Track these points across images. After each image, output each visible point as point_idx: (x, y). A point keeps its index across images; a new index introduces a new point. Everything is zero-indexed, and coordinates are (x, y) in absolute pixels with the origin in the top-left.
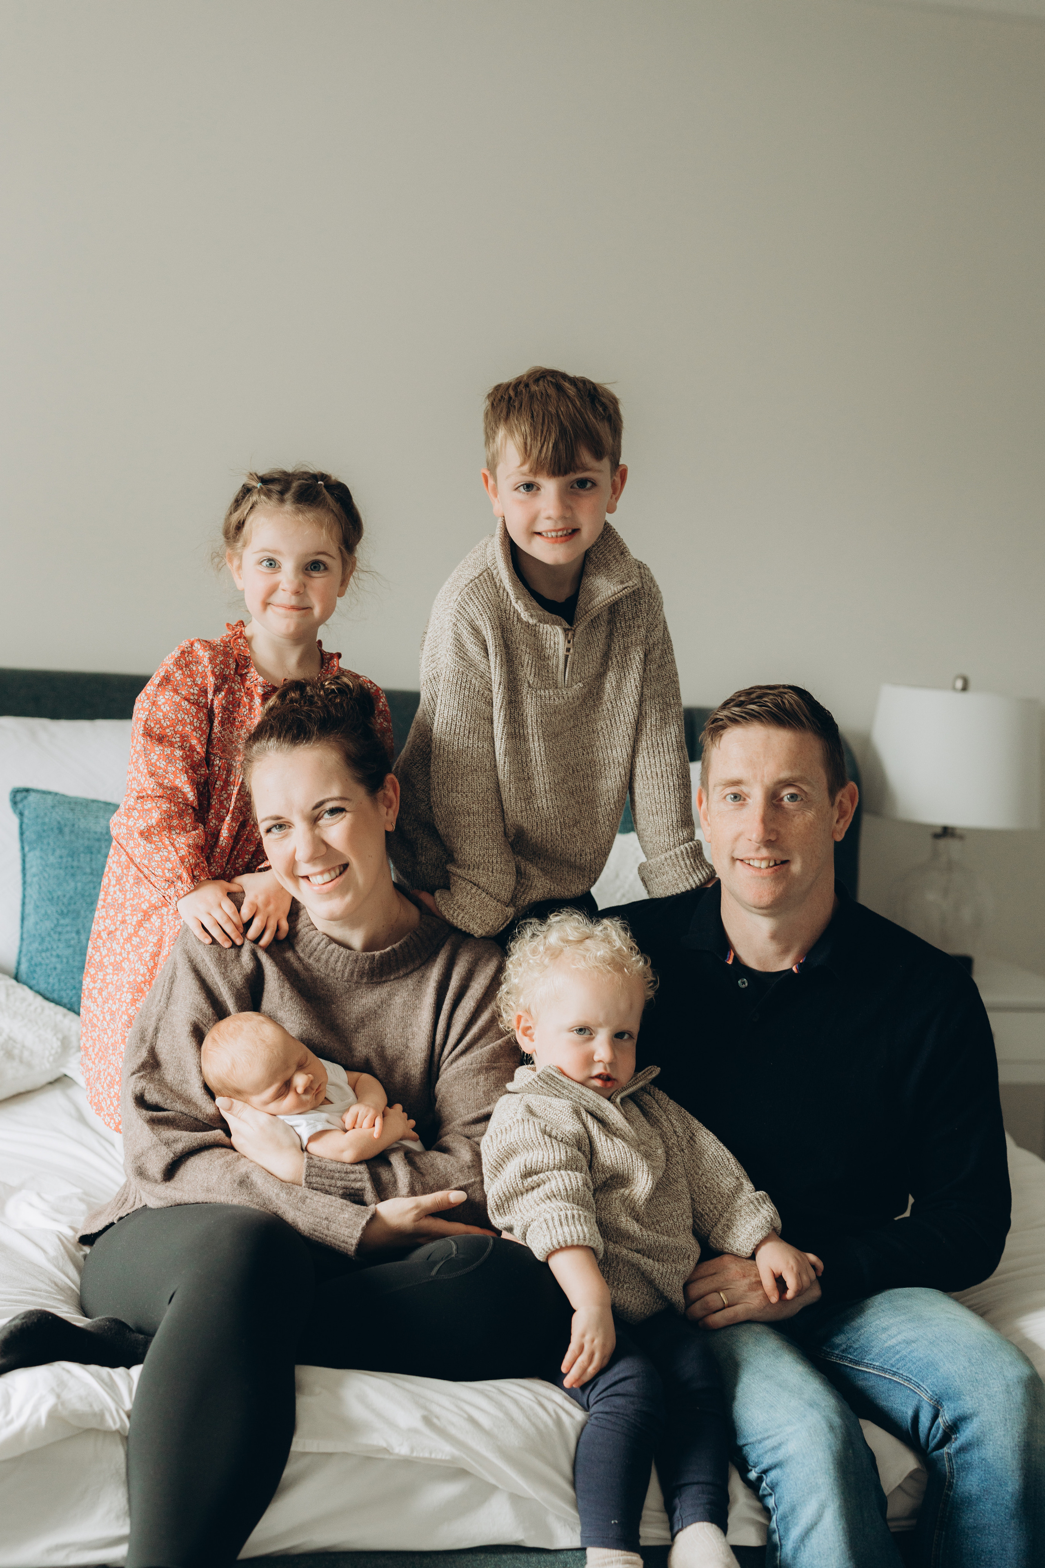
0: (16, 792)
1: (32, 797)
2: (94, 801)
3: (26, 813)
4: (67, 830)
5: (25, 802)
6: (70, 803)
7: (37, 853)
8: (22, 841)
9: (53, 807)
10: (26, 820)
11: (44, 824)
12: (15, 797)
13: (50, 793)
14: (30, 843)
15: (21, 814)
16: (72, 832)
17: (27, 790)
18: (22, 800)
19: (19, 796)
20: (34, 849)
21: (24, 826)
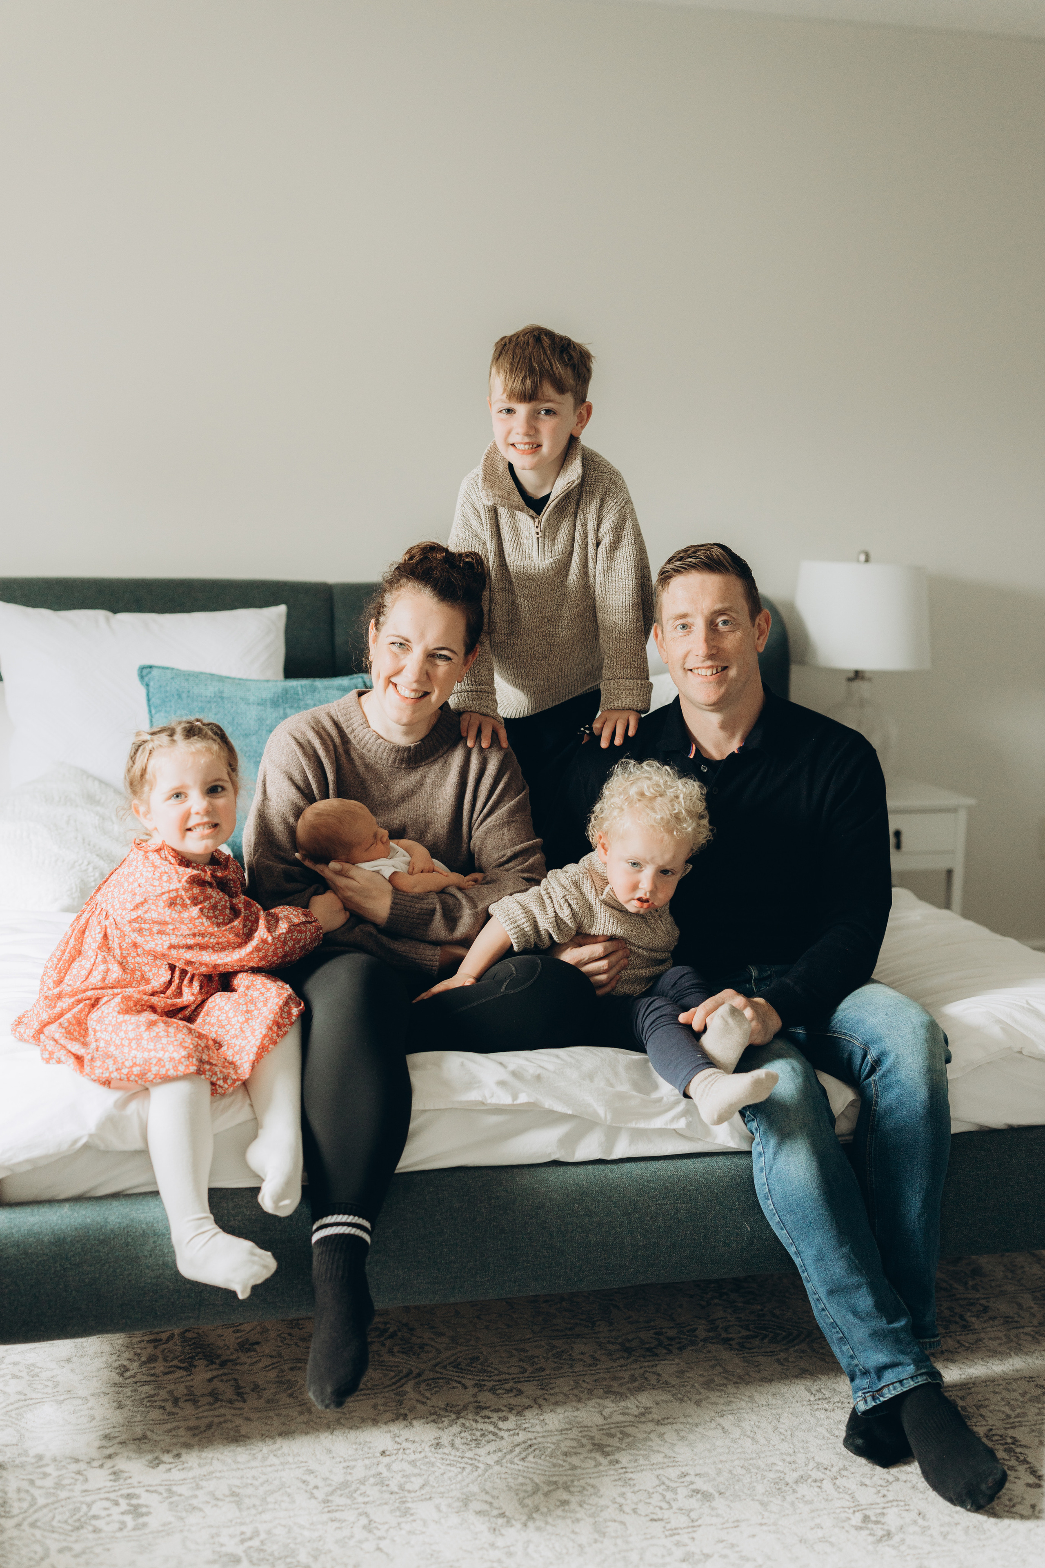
0: (142, 668)
1: (155, 672)
2: (201, 673)
3: (151, 684)
4: (184, 695)
5: (150, 676)
6: (184, 675)
7: (162, 714)
8: (149, 706)
9: (172, 678)
10: (151, 690)
11: (166, 692)
12: (141, 672)
13: (167, 668)
14: (156, 707)
15: (147, 685)
16: (188, 697)
17: (151, 667)
18: (147, 675)
19: (145, 672)
20: (160, 711)
21: (150, 695)
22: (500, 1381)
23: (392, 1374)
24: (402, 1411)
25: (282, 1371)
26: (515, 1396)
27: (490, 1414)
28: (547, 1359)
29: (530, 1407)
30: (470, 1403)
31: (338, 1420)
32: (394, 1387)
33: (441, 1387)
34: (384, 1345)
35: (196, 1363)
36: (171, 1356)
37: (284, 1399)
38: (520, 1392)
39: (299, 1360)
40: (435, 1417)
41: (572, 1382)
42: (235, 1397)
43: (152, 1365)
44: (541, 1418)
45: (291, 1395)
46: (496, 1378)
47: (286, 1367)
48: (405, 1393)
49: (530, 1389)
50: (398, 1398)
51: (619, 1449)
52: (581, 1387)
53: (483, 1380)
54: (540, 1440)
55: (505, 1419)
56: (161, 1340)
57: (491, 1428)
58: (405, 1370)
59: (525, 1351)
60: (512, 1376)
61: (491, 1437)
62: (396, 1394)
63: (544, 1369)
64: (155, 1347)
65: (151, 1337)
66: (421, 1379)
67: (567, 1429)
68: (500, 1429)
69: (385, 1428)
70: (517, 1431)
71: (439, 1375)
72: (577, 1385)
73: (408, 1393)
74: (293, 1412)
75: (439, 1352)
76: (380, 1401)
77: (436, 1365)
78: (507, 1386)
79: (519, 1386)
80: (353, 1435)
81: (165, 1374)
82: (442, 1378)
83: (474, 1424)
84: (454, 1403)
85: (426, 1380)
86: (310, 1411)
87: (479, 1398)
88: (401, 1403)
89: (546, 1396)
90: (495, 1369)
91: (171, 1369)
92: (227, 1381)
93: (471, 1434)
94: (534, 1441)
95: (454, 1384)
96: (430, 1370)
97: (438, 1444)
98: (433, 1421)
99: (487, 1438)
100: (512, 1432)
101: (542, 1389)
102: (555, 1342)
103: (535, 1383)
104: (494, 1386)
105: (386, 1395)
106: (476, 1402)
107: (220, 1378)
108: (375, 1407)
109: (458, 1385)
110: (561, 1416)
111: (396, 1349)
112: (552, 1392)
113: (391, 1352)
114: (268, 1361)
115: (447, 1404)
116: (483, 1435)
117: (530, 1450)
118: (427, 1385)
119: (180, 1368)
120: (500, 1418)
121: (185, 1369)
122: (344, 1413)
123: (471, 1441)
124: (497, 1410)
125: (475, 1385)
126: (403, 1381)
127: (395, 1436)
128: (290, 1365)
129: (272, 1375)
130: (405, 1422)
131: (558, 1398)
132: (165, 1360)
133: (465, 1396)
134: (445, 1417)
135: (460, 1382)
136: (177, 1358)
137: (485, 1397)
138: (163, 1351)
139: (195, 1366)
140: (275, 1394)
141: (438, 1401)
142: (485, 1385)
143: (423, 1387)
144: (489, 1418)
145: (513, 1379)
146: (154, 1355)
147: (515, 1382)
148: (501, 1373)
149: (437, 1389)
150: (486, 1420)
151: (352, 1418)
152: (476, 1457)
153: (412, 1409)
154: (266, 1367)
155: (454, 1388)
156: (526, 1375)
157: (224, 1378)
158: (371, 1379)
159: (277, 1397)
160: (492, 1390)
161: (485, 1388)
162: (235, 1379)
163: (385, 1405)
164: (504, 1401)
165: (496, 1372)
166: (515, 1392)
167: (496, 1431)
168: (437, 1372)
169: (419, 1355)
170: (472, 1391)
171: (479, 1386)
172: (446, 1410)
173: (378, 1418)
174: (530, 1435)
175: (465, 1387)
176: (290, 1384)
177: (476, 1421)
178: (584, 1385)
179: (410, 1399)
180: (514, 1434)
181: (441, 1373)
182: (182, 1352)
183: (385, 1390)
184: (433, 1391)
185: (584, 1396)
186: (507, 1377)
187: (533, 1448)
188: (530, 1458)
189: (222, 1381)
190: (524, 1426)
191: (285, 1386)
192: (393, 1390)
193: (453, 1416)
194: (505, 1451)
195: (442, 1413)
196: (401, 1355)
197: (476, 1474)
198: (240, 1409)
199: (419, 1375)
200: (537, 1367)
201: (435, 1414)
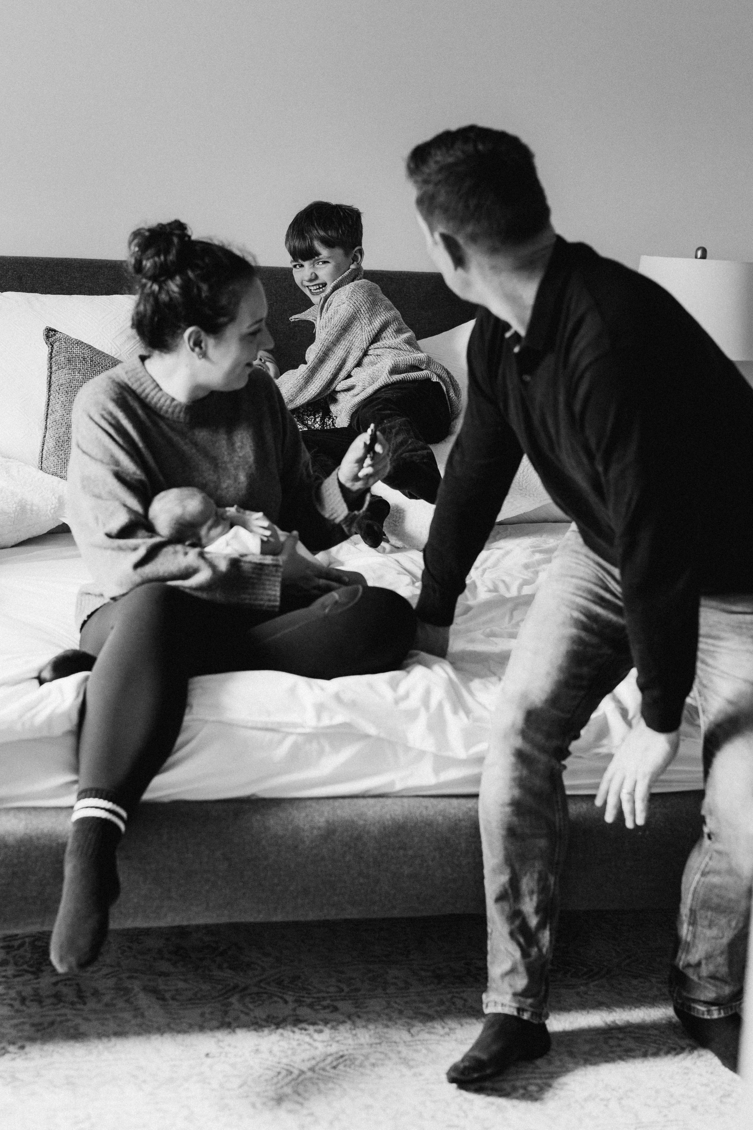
22: (318, 998)
23: (220, 987)
24: (227, 1020)
25: (120, 979)
26: (332, 1012)
27: (307, 1026)
28: (363, 981)
29: (344, 1022)
30: (290, 1016)
31: (168, 1025)
32: (221, 998)
33: (263, 1001)
34: (215, 961)
35: (43, 968)
36: (22, 961)
37: (120, 1004)
38: (336, 1009)
39: (136, 971)
40: (256, 1026)
41: (384, 1003)
42: (75, 1000)
43: (4, 968)
44: (354, 1032)
45: (127, 1001)
46: (315, 995)
47: (124, 976)
48: (231, 1004)
49: (345, 1006)
50: (223, 1008)
51: (424, 1064)
52: (392, 1007)
53: (303, 997)
54: (351, 1051)
55: (321, 1031)
56: (13, 946)
57: (307, 1039)
58: (232, 984)
59: (342, 972)
60: (330, 995)
61: (307, 1047)
62: (223, 1005)
63: (357, 990)
64: (8, 953)
65: (5, 944)
66: (246, 992)
67: (376, 1044)
68: (315, 1040)
69: (210, 1034)
70: (330, 1043)
71: (262, 990)
72: (389, 1006)
73: (233, 1004)
74: (127, 1015)
75: (264, 969)
76: (207, 1010)
77: (261, 981)
78: (325, 1003)
79: (336, 1004)
80: (180, 1037)
81: (15, 976)
82: (265, 993)
83: (291, 1034)
84: (275, 1015)
85: (250, 994)
86: (143, 1016)
87: (298, 1012)
88: (226, 1013)
89: (359, 1013)
90: (315, 987)
91: (20, 973)
92: (70, 985)
93: (289, 1043)
94: (346, 1053)
95: (276, 999)
96: (255, 985)
97: (257, 1050)
98: (255, 1030)
99: (303, 1047)
100: (325, 1044)
101: (356, 1007)
102: (371, 967)
103: (350, 1002)
104: (313, 1002)
105: (213, 1005)
106: (296, 1015)
107: (64, 983)
108: (202, 1015)
109: (279, 1000)
110: (372, 1032)
111: (225, 965)
112: (365, 1010)
113: (220, 967)
114: (110, 970)
115: (268, 1016)
116: (299, 1045)
117: (341, 1060)
118: (252, 998)
119: (27, 971)
120: (316, 1031)
121: (33, 973)
122: (174, 1019)
123: (289, 1049)
124: (314, 1024)
125: (296, 1001)
126: (229, 994)
127: (219, 1041)
128: (127, 975)
129: (111, 982)
130: (229, 1030)
131: (370, 1016)
132: (16, 964)
133: (287, 1010)
134: (265, 1027)
135: (281, 998)
136: (26, 963)
137: (304, 1011)
138: (14, 957)
139: (42, 971)
140: (113, 999)
141: (260, 1013)
142: (303, 1001)
143: (247, 1000)
144: (306, 1030)
145: (330, 997)
146: (6, 960)
147: (332, 1000)
148: (320, 991)
149: (260, 1002)
150: (303, 1031)
151: (182, 1023)
152: (292, 1064)
153: (237, 1019)
154: (107, 975)
155: (276, 1002)
156: (343, 994)
157: (68, 982)
158: (201, 990)
159: (114, 1002)
160: (311, 1006)
161: (304, 1004)
162: (78, 984)
163: (212, 1013)
164: (320, 1016)
165: (315, 990)
166: (331, 1009)
167: (311, 1041)
168: (261, 988)
169: (245, 971)
170: (291, 1005)
171: (299, 1002)
172: (267, 1021)
173: (206, 1024)
174: (343, 1047)
175: (286, 1002)
176: (127, 991)
177: (294, 1032)
178: (396, 1006)
179: (234, 1009)
180: (328, 1045)
181: (265, 988)
182: (31, 958)
183: (213, 1001)
184: (257, 1004)
185: (395, 1015)
186: (325, 995)
187: (344, 1058)
188: (341, 1067)
189: (66, 985)
190: (337, 1039)
191: (122, 993)
192: (219, 1001)
193: (273, 1027)
194: (318, 1059)
195: (264, 1023)
196: (229, 971)
197: (290, 1078)
198: (79, 1010)
199: (245, 989)
200: (353, 987)
201: (256, 1023)
